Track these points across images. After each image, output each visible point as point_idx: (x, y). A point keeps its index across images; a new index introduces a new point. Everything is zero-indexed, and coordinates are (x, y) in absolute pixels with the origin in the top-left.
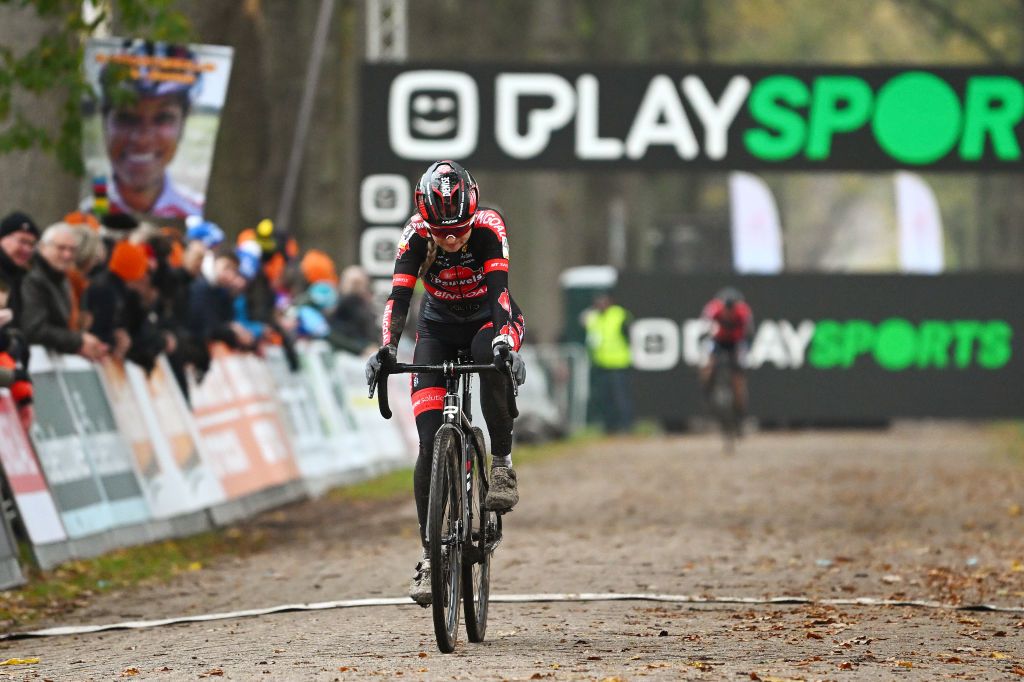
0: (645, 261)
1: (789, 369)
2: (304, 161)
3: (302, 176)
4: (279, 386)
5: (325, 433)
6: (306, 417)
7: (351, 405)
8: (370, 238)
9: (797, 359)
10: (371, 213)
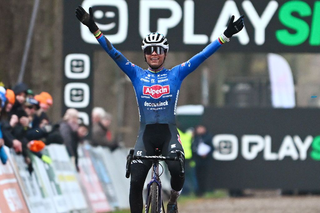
1: (299, 160)
2: (32, 45)
3: (31, 53)
4: (19, 168)
5: (43, 196)
6: (32, 186)
7: (57, 180)
8: (69, 87)
9: (303, 156)
10: (69, 74)
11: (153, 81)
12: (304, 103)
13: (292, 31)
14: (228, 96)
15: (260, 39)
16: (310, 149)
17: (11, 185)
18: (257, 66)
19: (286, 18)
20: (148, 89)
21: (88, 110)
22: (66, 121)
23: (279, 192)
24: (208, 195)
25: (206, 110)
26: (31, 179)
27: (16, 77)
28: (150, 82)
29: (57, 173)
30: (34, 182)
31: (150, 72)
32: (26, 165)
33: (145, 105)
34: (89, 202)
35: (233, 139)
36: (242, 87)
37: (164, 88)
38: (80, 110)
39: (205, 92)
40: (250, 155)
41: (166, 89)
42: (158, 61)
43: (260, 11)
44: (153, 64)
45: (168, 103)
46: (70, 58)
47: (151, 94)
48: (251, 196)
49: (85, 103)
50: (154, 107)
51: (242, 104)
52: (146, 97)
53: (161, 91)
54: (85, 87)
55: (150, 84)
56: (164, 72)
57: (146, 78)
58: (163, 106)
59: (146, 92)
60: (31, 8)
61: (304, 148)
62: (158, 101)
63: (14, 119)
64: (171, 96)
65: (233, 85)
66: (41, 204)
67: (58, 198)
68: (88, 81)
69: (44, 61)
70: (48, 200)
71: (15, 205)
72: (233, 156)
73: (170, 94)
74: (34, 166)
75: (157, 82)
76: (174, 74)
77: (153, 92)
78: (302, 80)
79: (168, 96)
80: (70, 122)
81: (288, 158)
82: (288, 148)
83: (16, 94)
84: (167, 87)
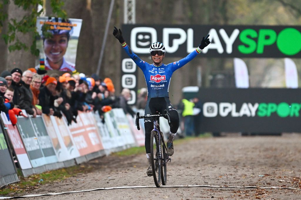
0: (208, 84)
1: (251, 117)
2: (104, 54)
3: (104, 58)
4: (97, 122)
5: (111, 136)
6: (105, 131)
7: (118, 128)
8: (124, 77)
9: (253, 114)
10: (125, 70)
11: (156, 72)
12: (254, 85)
13: (247, 46)
14: (213, 82)
15: (229, 50)
16: (257, 111)
17: (93, 131)
18: (228, 65)
19: (243, 39)
20: (153, 77)
21: (136, 89)
22: (123, 96)
23: (240, 134)
24: (201, 136)
25: (200, 89)
26: (103, 127)
27: (95, 71)
28: (155, 73)
29: (118, 124)
30: (106, 129)
31: (154, 66)
32: (100, 120)
33: (151, 86)
34: (136, 140)
35: (214, 105)
36: (219, 77)
37: (162, 77)
38: (131, 89)
39: (199, 79)
40: (224, 114)
41: (164, 77)
42: (159, 60)
43: (229, 34)
44: (156, 61)
45: (164, 85)
46: (125, 61)
47: (155, 80)
48: (225, 136)
49: (133, 86)
50: (156, 88)
51: (220, 85)
52: (152, 82)
53: (161, 78)
54: (133, 77)
55: (154, 74)
56: (162, 67)
57: (152, 70)
58: (161, 87)
59: (152, 79)
60: (103, 34)
61: (254, 109)
62: (159, 84)
63: (94, 95)
64: (166, 81)
65: (214, 76)
66: (109, 141)
67: (118, 138)
68: (135, 73)
69: (111, 63)
70: (113, 139)
71: (95, 141)
72: (214, 114)
73: (166, 80)
74: (106, 120)
75: (158, 73)
76: (169, 69)
77: (156, 79)
78: (253, 72)
79: (165, 82)
80: (125, 96)
81: (245, 116)
82: (245, 110)
83: (96, 80)
84: (164, 76)
